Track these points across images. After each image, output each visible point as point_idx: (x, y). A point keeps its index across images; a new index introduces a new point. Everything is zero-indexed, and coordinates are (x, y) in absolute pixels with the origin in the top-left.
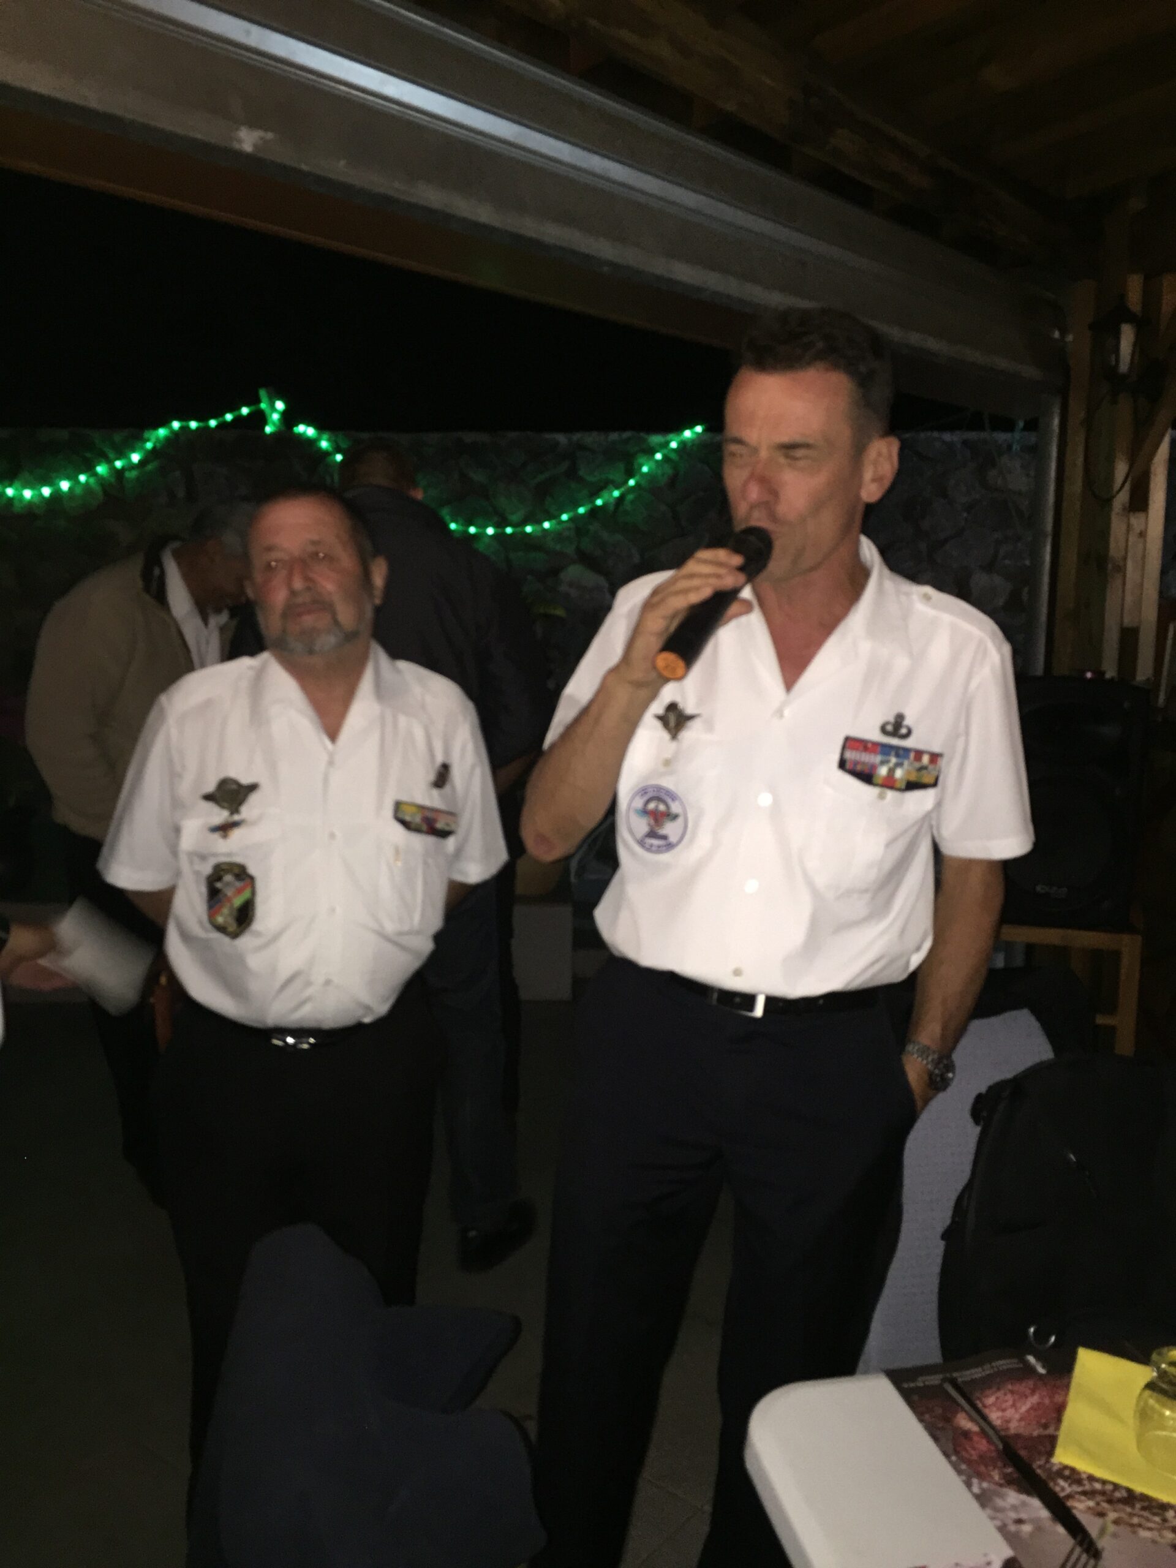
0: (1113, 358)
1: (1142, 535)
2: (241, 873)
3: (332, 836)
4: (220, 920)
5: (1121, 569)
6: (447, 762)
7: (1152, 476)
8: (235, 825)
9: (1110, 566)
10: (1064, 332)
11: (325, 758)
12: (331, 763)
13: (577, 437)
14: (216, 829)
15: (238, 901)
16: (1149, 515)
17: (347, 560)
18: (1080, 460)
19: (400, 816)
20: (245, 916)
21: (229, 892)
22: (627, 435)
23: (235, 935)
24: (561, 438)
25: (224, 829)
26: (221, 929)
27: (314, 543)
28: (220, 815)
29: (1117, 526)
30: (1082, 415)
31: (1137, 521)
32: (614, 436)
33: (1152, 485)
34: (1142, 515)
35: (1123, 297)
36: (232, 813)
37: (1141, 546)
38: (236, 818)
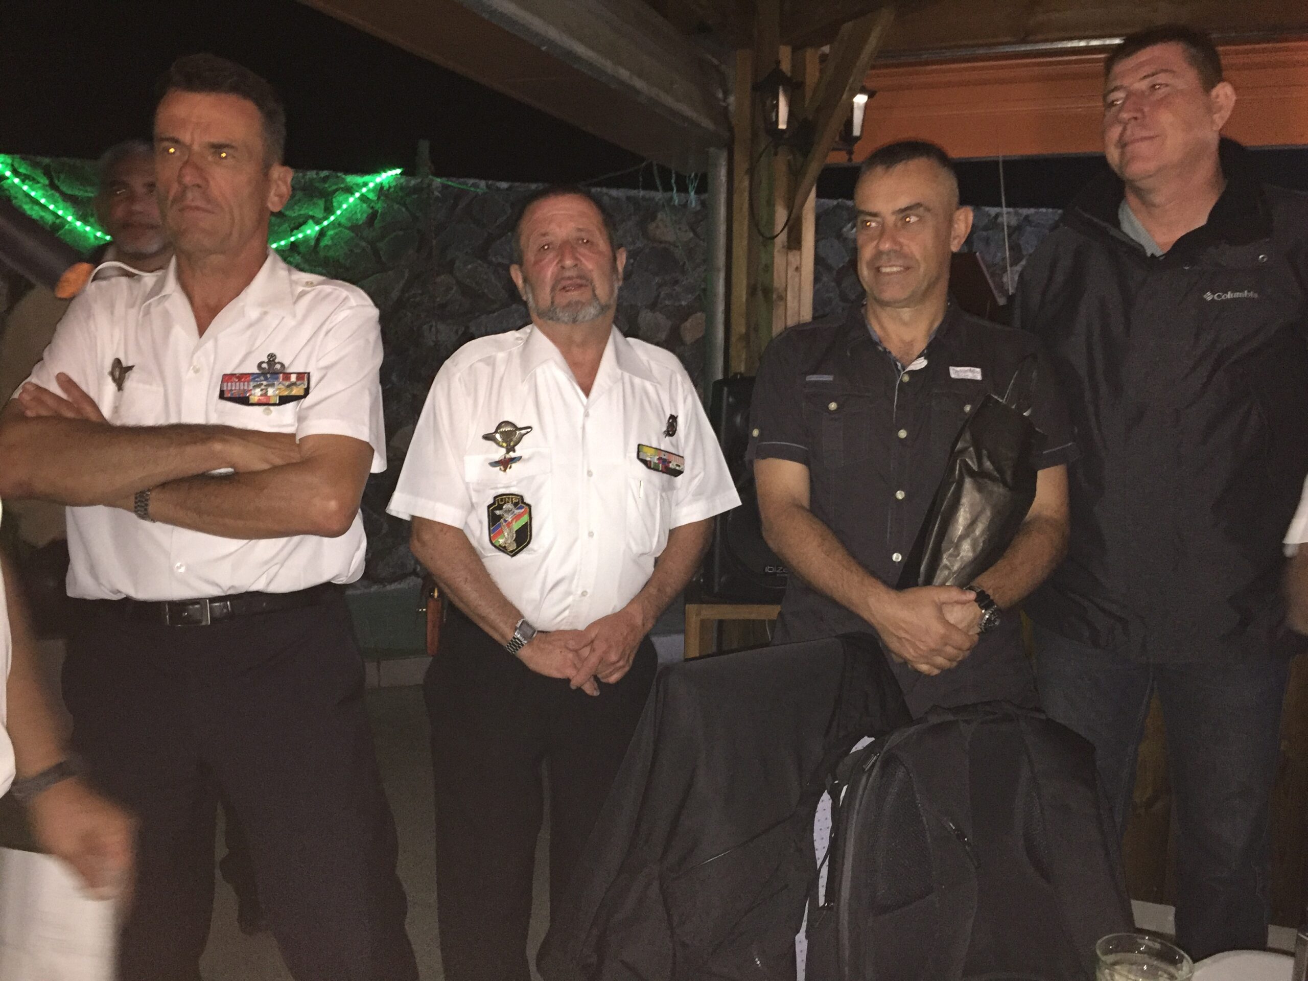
0: (774, 114)
1: (798, 269)
2: (519, 502)
3: (590, 473)
4: (501, 541)
5: (782, 298)
6: (674, 414)
7: (804, 221)
8: (513, 460)
9: (775, 296)
10: (726, 93)
11: (582, 410)
12: (587, 415)
14: (495, 464)
15: (517, 526)
16: (803, 253)
17: (603, 245)
18: (746, 205)
19: (641, 457)
20: (523, 537)
21: (509, 518)
22: (324, 173)
23: (514, 554)
25: (505, 464)
26: (503, 549)
27: (580, 230)
28: (499, 453)
29: (779, 260)
30: (746, 166)
31: (793, 257)
33: (804, 228)
34: (797, 253)
35: (778, 62)
36: (508, 452)
37: (797, 279)
38: (512, 455)
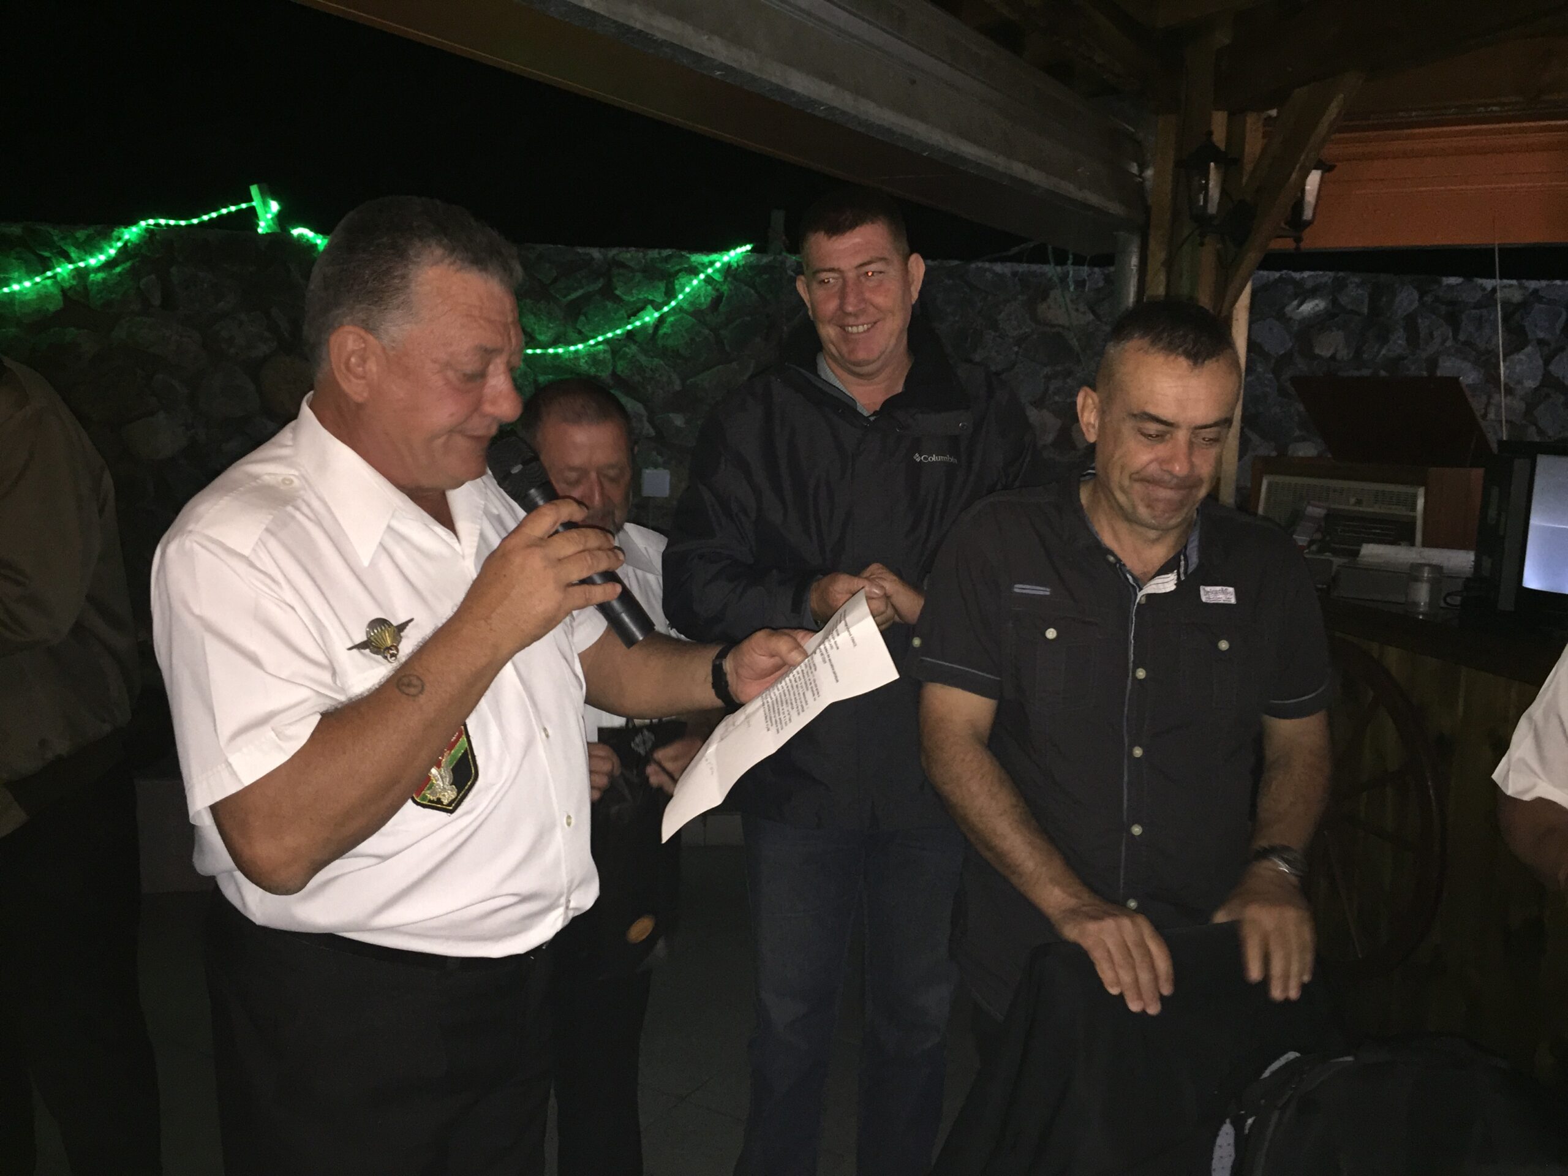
0: (1200, 197)
13: (613, 252)
22: (666, 252)
24: (596, 253)
32: (653, 254)
